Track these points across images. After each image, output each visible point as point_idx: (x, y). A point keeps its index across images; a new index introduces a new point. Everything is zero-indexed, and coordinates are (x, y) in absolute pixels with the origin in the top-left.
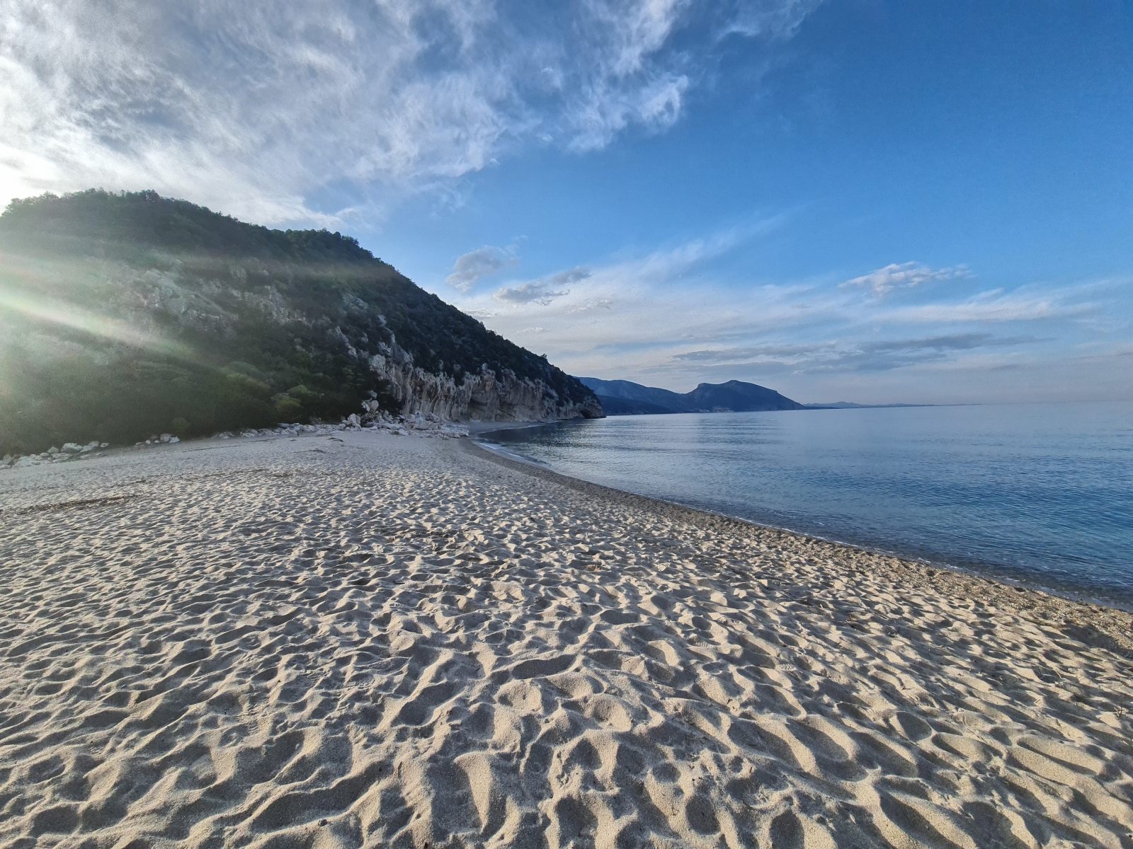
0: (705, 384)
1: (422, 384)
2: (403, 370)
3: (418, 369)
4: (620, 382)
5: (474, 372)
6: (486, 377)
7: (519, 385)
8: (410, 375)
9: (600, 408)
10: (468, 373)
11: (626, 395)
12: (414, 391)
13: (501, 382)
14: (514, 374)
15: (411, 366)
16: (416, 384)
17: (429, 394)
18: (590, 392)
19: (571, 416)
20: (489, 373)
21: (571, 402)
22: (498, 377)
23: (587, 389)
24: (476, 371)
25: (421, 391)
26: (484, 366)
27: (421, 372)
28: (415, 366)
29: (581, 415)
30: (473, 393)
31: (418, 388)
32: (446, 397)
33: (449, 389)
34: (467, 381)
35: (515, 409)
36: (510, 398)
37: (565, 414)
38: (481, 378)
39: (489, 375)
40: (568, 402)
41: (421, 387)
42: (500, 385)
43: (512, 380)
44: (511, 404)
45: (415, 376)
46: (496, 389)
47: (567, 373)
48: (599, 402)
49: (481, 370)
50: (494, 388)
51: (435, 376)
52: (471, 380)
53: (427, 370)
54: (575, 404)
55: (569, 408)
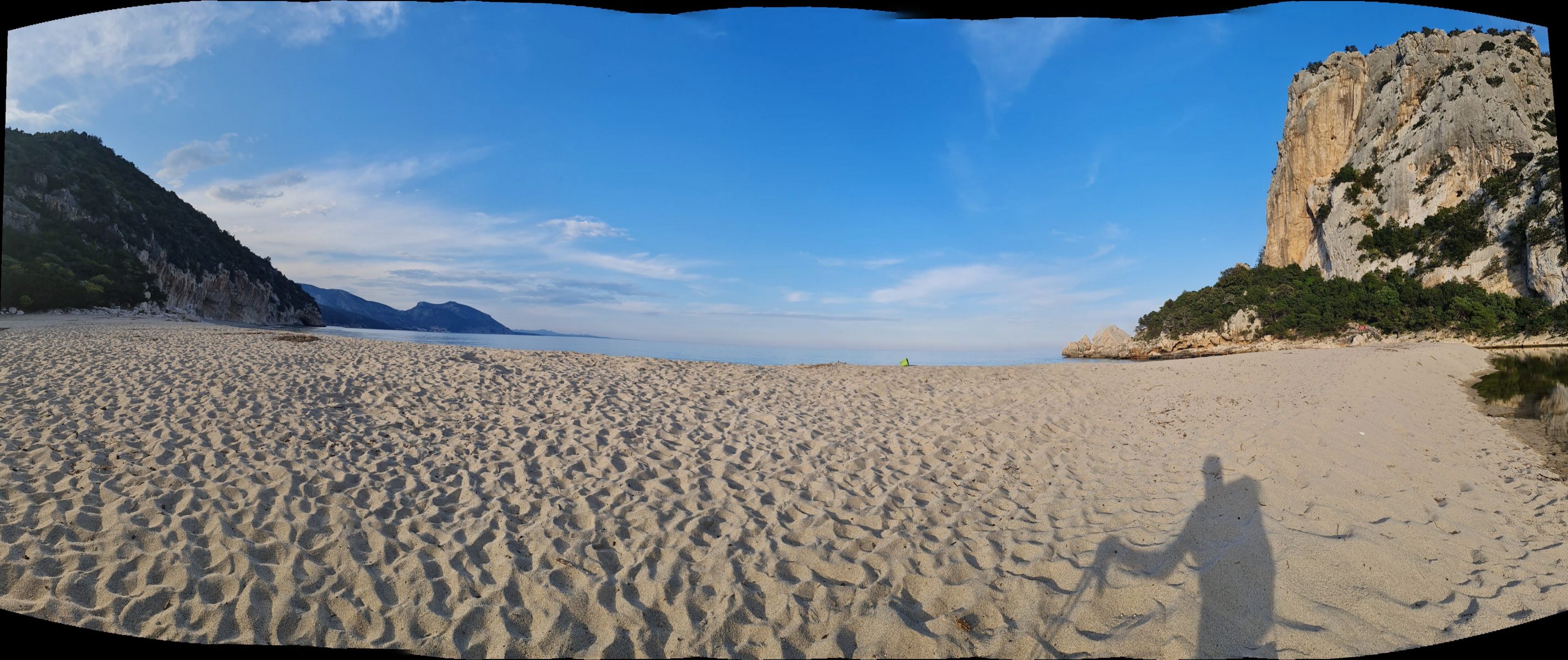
0: (424, 303)
1: (172, 279)
2: (158, 265)
3: (170, 265)
4: (338, 291)
5: (211, 271)
6: (221, 276)
7: (251, 286)
8: (163, 271)
9: (320, 316)
10: (206, 271)
11: (343, 306)
12: (165, 284)
13: (233, 282)
14: (247, 275)
15: (165, 262)
16: (167, 279)
17: (177, 289)
18: (311, 300)
19: (291, 322)
20: (224, 273)
21: (293, 308)
22: (232, 277)
23: (308, 295)
24: (213, 271)
25: (171, 286)
26: (220, 266)
27: (172, 267)
28: (168, 262)
29: (301, 323)
30: (208, 291)
31: (168, 283)
32: (190, 293)
33: (192, 285)
34: (205, 279)
35: (244, 310)
36: (241, 299)
37: (286, 320)
38: (217, 277)
39: (224, 275)
40: (289, 307)
41: (171, 282)
42: (234, 285)
43: (244, 281)
44: (241, 305)
45: (167, 271)
46: (229, 289)
47: (289, 278)
48: (319, 310)
49: (218, 269)
50: (227, 288)
51: (184, 272)
52: (209, 278)
53: (178, 266)
54: (295, 311)
55: (289, 314)
